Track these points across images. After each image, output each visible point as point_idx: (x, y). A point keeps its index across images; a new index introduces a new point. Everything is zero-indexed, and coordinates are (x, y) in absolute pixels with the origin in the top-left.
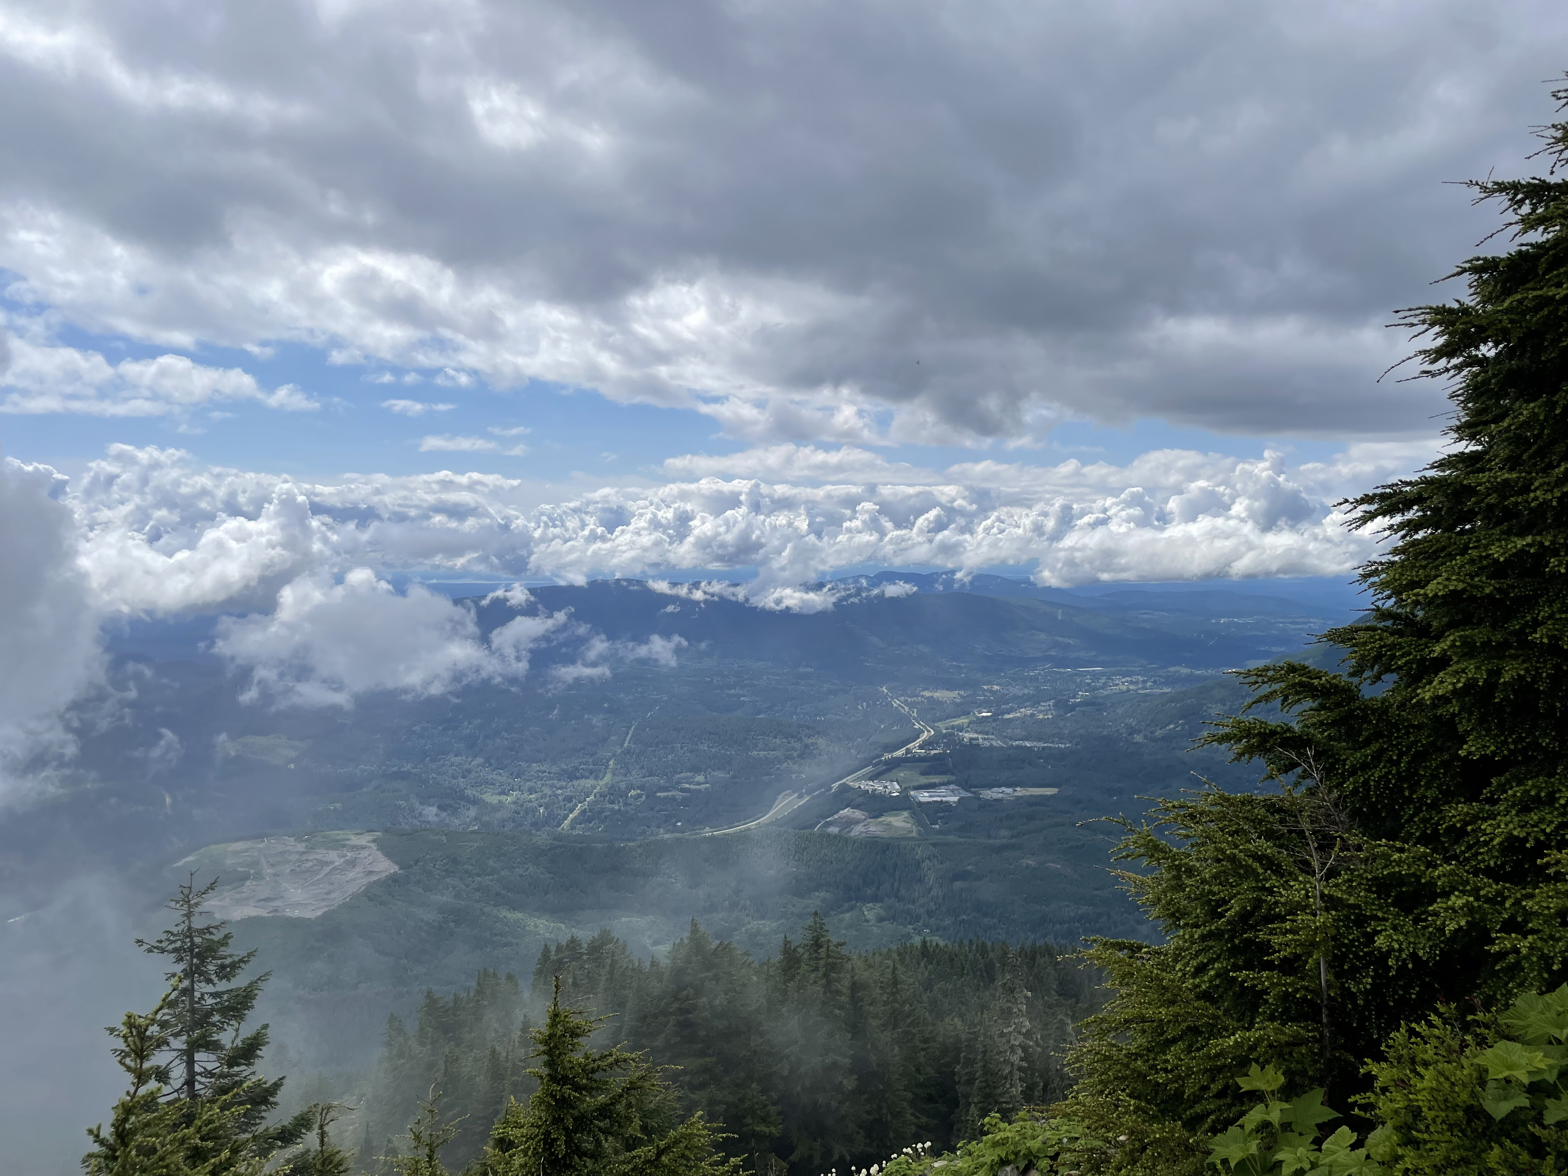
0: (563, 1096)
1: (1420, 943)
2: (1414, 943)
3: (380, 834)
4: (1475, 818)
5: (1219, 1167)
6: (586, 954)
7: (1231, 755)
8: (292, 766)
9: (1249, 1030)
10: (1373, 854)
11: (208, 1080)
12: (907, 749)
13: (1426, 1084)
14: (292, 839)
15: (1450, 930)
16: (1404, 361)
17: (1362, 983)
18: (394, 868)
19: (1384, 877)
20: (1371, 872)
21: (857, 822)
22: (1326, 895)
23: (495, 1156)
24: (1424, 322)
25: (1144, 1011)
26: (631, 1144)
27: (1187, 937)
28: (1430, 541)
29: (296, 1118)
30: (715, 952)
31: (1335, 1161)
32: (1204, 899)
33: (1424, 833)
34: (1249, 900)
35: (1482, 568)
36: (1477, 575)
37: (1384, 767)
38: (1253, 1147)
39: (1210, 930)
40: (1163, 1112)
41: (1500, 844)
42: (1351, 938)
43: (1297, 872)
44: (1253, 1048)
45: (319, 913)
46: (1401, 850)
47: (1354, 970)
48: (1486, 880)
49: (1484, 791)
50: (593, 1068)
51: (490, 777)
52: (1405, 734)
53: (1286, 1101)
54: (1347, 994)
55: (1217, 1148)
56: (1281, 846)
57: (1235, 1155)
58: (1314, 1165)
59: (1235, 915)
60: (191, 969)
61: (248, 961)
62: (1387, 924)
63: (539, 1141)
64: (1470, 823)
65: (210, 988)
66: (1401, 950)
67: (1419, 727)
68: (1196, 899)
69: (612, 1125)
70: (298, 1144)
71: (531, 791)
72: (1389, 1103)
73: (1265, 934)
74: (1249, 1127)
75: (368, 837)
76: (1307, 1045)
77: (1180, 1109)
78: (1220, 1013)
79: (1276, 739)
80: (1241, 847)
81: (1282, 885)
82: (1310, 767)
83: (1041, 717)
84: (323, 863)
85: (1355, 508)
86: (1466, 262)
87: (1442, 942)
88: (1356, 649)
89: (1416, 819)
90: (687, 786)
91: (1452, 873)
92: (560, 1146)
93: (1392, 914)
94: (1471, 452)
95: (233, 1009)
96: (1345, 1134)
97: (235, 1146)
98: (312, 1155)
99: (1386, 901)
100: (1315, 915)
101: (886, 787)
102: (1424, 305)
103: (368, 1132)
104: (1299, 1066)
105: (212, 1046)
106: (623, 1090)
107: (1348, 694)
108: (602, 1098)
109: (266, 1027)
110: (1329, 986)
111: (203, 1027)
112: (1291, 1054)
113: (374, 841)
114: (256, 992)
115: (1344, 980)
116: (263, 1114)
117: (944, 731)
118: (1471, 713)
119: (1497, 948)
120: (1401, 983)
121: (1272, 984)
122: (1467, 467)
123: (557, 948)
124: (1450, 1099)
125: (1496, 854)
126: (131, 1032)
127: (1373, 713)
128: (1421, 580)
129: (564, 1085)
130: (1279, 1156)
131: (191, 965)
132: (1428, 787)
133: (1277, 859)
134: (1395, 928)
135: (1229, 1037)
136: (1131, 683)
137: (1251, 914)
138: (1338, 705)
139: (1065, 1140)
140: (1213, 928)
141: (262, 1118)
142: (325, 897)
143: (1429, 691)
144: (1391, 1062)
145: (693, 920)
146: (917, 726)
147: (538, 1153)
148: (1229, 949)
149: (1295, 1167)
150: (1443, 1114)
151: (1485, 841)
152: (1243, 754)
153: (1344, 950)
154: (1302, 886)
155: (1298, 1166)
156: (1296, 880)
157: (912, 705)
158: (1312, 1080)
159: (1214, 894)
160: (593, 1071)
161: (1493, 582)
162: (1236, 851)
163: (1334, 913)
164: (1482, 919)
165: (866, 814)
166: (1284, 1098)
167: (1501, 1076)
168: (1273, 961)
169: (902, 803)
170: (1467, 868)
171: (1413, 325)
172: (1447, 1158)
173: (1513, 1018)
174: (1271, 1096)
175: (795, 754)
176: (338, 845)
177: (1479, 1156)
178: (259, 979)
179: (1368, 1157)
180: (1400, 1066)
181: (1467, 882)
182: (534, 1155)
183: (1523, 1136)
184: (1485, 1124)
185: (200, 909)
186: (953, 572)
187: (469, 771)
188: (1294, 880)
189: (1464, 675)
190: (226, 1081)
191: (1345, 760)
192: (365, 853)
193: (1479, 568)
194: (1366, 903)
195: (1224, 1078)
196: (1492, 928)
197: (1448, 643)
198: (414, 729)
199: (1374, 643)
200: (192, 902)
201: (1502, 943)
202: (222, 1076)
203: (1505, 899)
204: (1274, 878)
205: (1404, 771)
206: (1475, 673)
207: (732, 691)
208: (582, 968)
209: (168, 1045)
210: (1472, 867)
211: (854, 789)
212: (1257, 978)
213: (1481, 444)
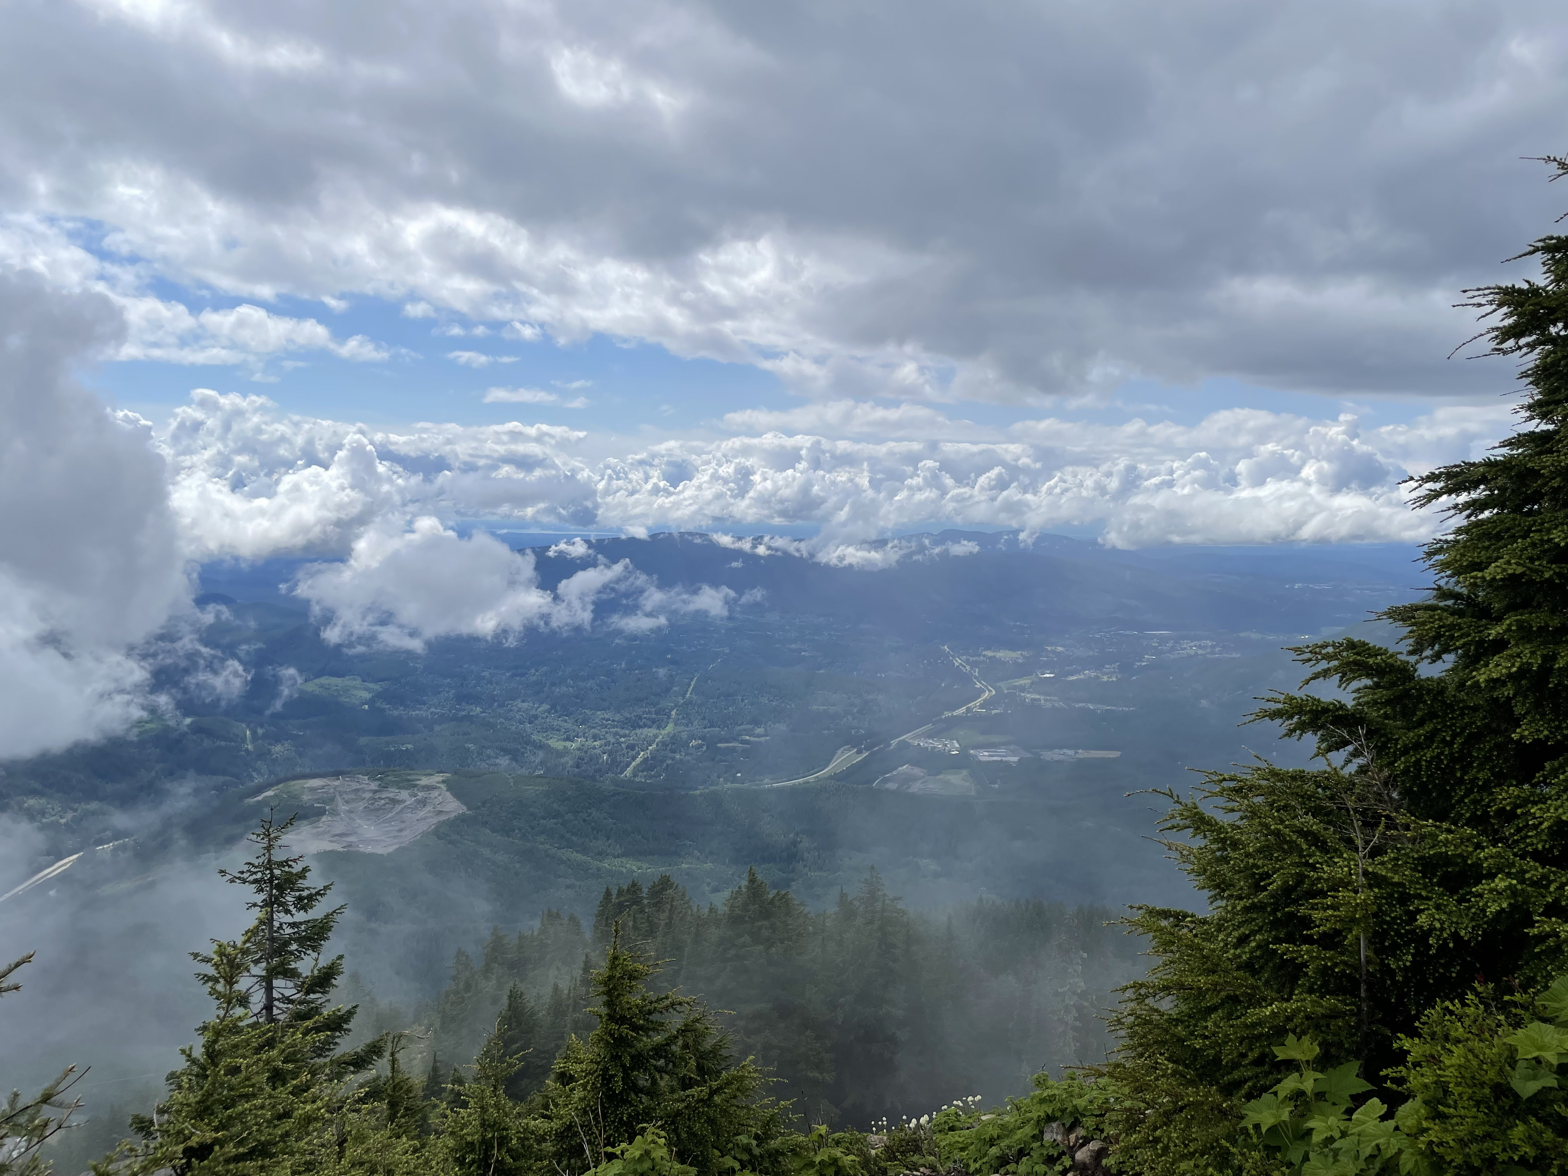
0: (620, 1035)
1: (1462, 923)
2: (1457, 923)
3: (448, 775)
4: (1526, 802)
5: (1252, 1131)
6: (647, 898)
7: (1284, 730)
8: (366, 707)
9: (1287, 1000)
10: (1421, 834)
11: (286, 1006)
12: (967, 708)
13: (1454, 1061)
14: (366, 778)
15: (1491, 912)
16: (1476, 338)
17: (1402, 960)
18: (462, 809)
19: (1430, 857)
20: (1418, 851)
21: (916, 779)
22: (1371, 873)
23: (556, 1089)
24: (1491, 303)
25: (1183, 979)
26: (686, 1083)
27: (1229, 908)
28: (1494, 522)
29: (368, 1045)
30: (772, 902)
31: (1363, 1131)
32: (1248, 872)
33: (1474, 814)
34: (1292, 875)
35: (1544, 552)
36: (1539, 559)
37: (1437, 748)
38: (1285, 1115)
39: (1253, 903)
40: (1201, 1077)
41: (1549, 828)
42: (1393, 915)
43: (1343, 849)
44: (1289, 1019)
45: (391, 849)
46: (1449, 831)
47: (1395, 946)
48: (1531, 864)
49: (1537, 775)
50: (649, 1010)
51: (555, 724)
52: (1459, 715)
53: (1322, 1072)
54: (1387, 971)
55: (1250, 1114)
56: (1330, 823)
57: (1267, 1120)
58: (1344, 1134)
59: (1277, 889)
60: (271, 899)
61: (324, 894)
62: (1430, 903)
63: (597, 1077)
64: (1520, 807)
65: (288, 919)
66: (1442, 929)
67: (1475, 709)
68: (1240, 872)
69: (667, 1065)
70: (371, 1070)
71: (595, 738)
72: (1419, 1078)
73: (1307, 908)
74: (1281, 1095)
75: (439, 778)
76: (1343, 1018)
77: (1218, 1074)
78: (1260, 983)
79: (1328, 717)
80: (1287, 823)
81: (1326, 861)
82: (1362, 746)
83: (1105, 678)
84: (394, 802)
85: (1421, 486)
86: (1539, 241)
87: (1485, 923)
88: (1415, 628)
89: (1466, 801)
90: (748, 738)
91: (1499, 855)
92: (617, 1082)
93: (1436, 894)
94: (1542, 431)
95: (310, 939)
96: (1376, 1106)
97: (313, 1069)
98: (383, 1080)
99: (1431, 880)
100: (1356, 892)
101: (946, 745)
102: (1494, 286)
103: (435, 1061)
104: (1336, 1039)
105: (291, 974)
106: (678, 1032)
107: (1405, 673)
108: (658, 1039)
109: (341, 957)
110: (1369, 961)
111: (281, 955)
112: (1328, 1026)
113: (443, 782)
114: (332, 924)
115: (1384, 956)
116: (337, 1040)
117: (1006, 692)
118: (1526, 697)
119: (1536, 931)
120: (1442, 961)
121: (1312, 957)
122: (1537, 447)
123: (619, 891)
124: (1477, 1076)
125: (1544, 838)
126: (222, 960)
127: (1428, 693)
128: (1481, 562)
129: (622, 1024)
130: (1311, 1124)
131: (271, 895)
132: (1481, 768)
133: (1322, 836)
134: (1438, 907)
135: (1266, 1007)
136: (1200, 647)
137: (1294, 888)
138: (1393, 684)
139: (1112, 1100)
140: (1256, 900)
141: (336, 1044)
142: (396, 834)
143: (1484, 673)
144: (1425, 1038)
145: (751, 869)
146: (978, 685)
147: (596, 1088)
148: (1271, 922)
149: (1325, 1135)
150: (1470, 1091)
151: (1534, 824)
152: (1293, 731)
153: (1385, 927)
154: (1346, 863)
155: (1329, 1134)
156: (1341, 856)
157: (973, 665)
158: (1349, 1052)
159: (1258, 868)
160: (650, 1013)
161: (1554, 566)
162: (1281, 827)
163: (1376, 890)
164: (1526, 902)
165: (925, 771)
166: (1319, 1068)
167: (1529, 1057)
168: (1311, 936)
169: (960, 762)
170: (1515, 850)
171: (1480, 305)
172: (1471, 1133)
173: (1549, 1001)
174: (1306, 1066)
175: (855, 710)
176: (409, 785)
177: (1504, 1133)
178: (334, 912)
179: (1397, 1128)
180: (1433, 1042)
181: (1513, 865)
182: (593, 1089)
183: (1551, 1115)
184: (1512, 1103)
185: (280, 842)
186: (1017, 532)
187: (536, 717)
188: (1339, 857)
189: (1519, 660)
190: (302, 1007)
191: (1397, 740)
192: (435, 793)
193: (1541, 551)
194: (1411, 882)
195: (1261, 1046)
196: (1535, 911)
197: (1504, 627)
198: (483, 674)
199: (1433, 623)
200: (272, 836)
201: (1542, 925)
202: (301, 1003)
203: (1550, 882)
204: (1318, 854)
205: (1457, 752)
206: (1530, 658)
207: (793, 646)
208: (642, 911)
209: (248, 971)
210: (1520, 849)
211: (913, 746)
212: (1297, 951)
213: (1553, 423)
